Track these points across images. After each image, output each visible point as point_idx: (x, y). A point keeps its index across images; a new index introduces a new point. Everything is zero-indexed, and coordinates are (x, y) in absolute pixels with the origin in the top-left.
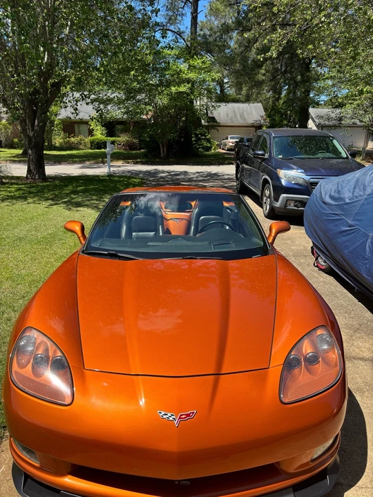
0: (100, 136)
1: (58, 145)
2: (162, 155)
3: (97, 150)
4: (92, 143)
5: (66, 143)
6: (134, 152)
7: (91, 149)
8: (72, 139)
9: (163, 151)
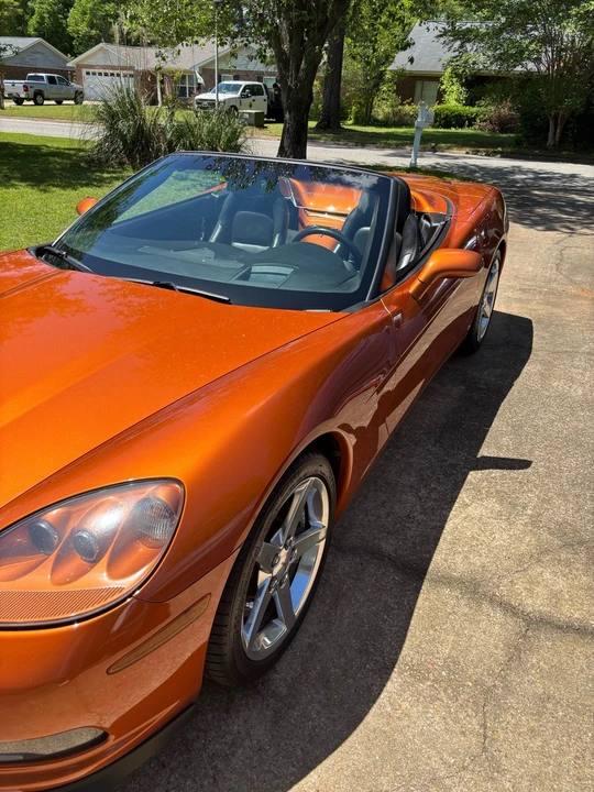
0: (453, 103)
1: (380, 117)
2: (550, 142)
3: (442, 130)
4: (437, 115)
5: (395, 114)
6: (504, 135)
7: (433, 127)
8: (407, 108)
9: (553, 135)
